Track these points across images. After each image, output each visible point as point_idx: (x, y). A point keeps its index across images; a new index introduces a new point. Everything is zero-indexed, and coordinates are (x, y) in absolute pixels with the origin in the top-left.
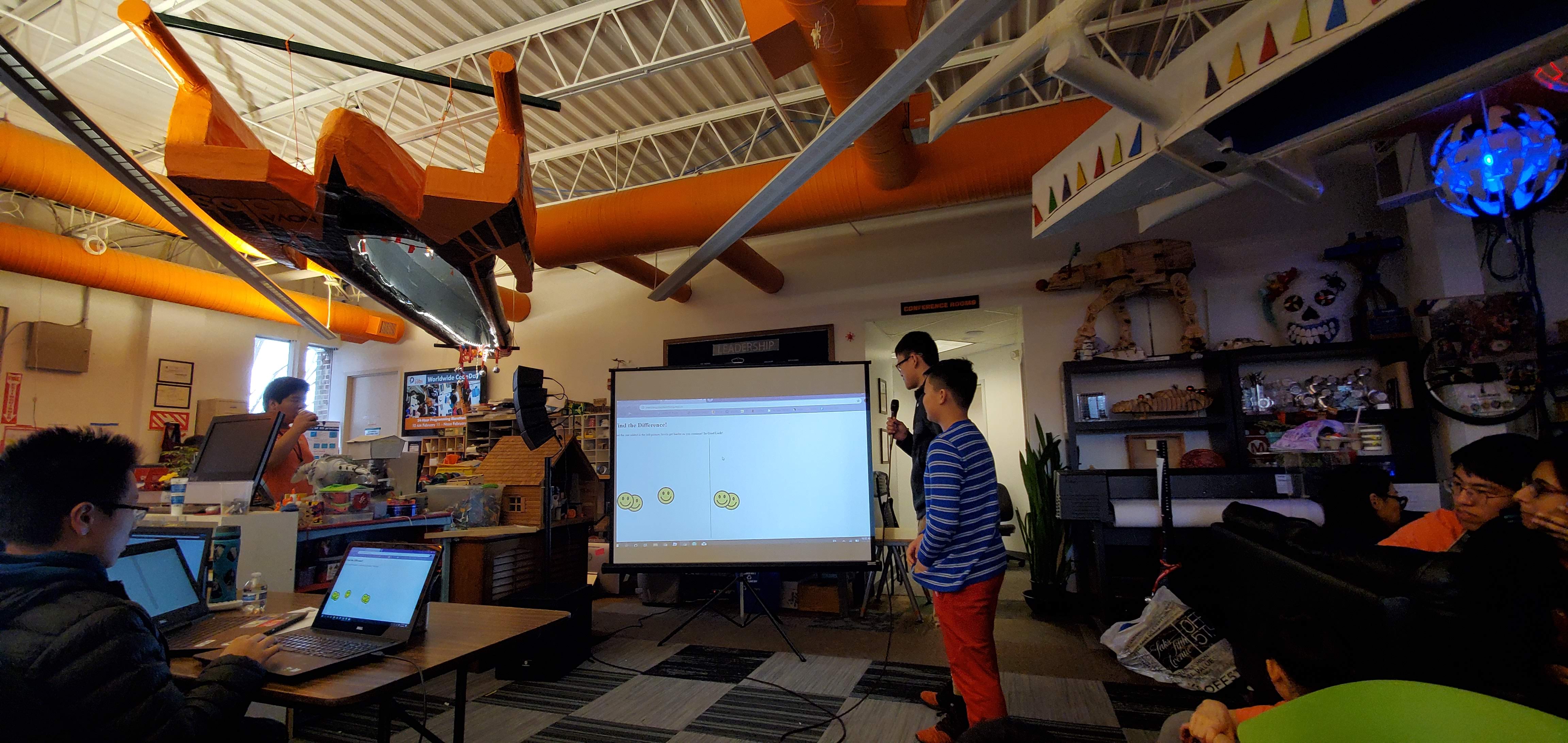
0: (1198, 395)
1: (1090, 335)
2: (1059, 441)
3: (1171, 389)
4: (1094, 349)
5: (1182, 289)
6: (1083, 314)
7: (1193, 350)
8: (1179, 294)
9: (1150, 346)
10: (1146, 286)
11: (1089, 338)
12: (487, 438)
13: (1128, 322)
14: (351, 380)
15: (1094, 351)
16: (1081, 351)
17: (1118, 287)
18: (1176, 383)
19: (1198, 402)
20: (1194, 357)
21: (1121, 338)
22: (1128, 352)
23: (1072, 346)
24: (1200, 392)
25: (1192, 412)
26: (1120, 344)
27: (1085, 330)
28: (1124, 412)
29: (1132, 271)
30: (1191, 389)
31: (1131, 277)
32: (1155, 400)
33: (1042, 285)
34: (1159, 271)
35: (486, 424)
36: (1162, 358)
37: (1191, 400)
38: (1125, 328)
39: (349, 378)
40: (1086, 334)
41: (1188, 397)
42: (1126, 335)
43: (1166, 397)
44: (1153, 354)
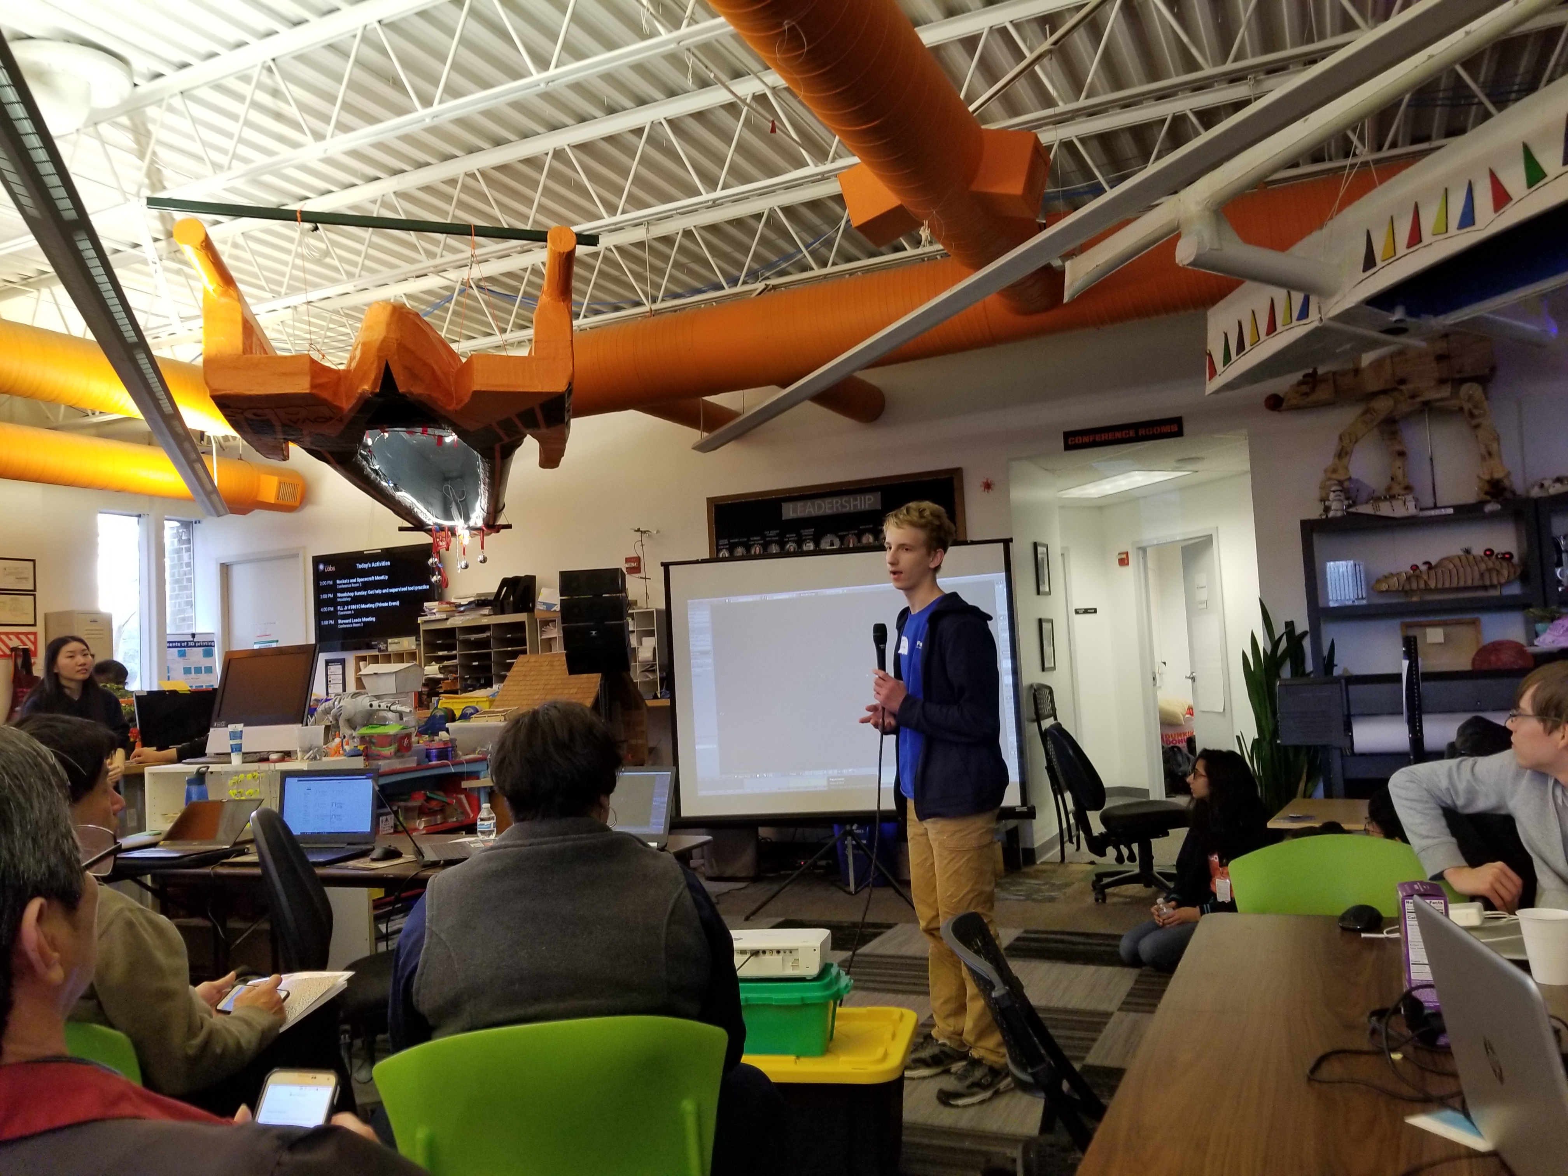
0: (1497, 563)
1: (1342, 478)
2: (1304, 634)
3: (1461, 553)
4: (1347, 499)
5: (1476, 407)
6: (1333, 447)
7: (1488, 498)
8: (1472, 415)
9: (1431, 491)
10: (1426, 404)
11: (1340, 483)
12: (454, 652)
13: (1402, 454)
14: (225, 569)
15: (1346, 502)
16: (1327, 503)
17: (1383, 405)
18: (1466, 545)
19: (1498, 572)
20: (1488, 508)
21: (1392, 479)
22: (1395, 503)
23: (1316, 493)
24: (1503, 558)
25: (1493, 586)
26: (1389, 489)
27: (1334, 471)
28: (1387, 591)
29: (1402, 381)
30: (1489, 553)
31: (1401, 391)
32: (1432, 572)
33: (1275, 403)
34: (1442, 382)
35: (451, 632)
36: (1443, 512)
37: (1489, 570)
38: (1398, 463)
39: (222, 565)
40: (1335, 476)
41: (1483, 567)
42: (1399, 473)
43: (1451, 566)
44: (1435, 504)
